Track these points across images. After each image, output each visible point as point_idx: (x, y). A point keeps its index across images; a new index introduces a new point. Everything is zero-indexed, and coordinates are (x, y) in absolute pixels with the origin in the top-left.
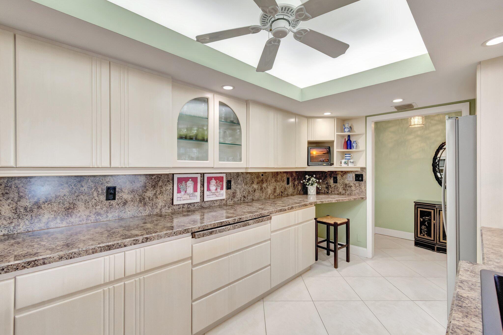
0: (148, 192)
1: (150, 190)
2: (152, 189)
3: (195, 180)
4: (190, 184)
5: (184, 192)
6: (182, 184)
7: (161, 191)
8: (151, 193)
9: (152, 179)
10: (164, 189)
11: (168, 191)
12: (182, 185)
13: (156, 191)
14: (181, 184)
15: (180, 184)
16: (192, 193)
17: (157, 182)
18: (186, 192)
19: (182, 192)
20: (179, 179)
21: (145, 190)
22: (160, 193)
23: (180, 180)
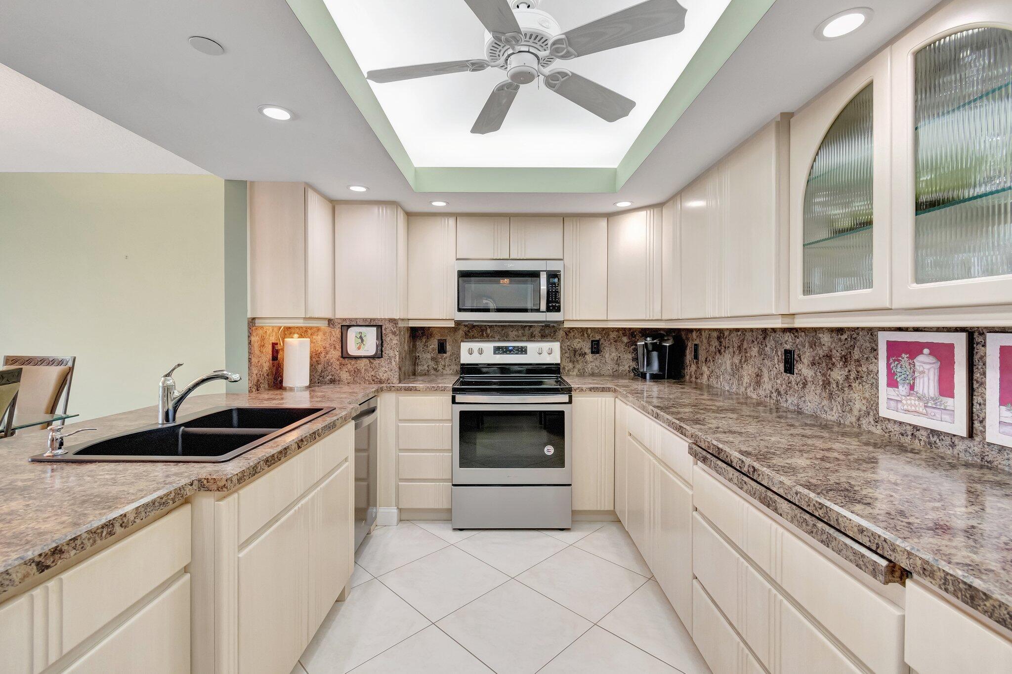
0: (836, 370)
1: (838, 366)
2: (841, 364)
3: (943, 354)
4: (926, 365)
5: (907, 387)
6: (898, 361)
7: (858, 372)
8: (840, 373)
9: (840, 340)
10: (865, 369)
11: (872, 376)
12: (899, 366)
13: (849, 371)
14: (896, 363)
15: (894, 361)
16: (932, 394)
17: (849, 350)
18: (912, 388)
19: (900, 387)
20: (891, 345)
21: (830, 366)
22: (857, 378)
23: (895, 349)
